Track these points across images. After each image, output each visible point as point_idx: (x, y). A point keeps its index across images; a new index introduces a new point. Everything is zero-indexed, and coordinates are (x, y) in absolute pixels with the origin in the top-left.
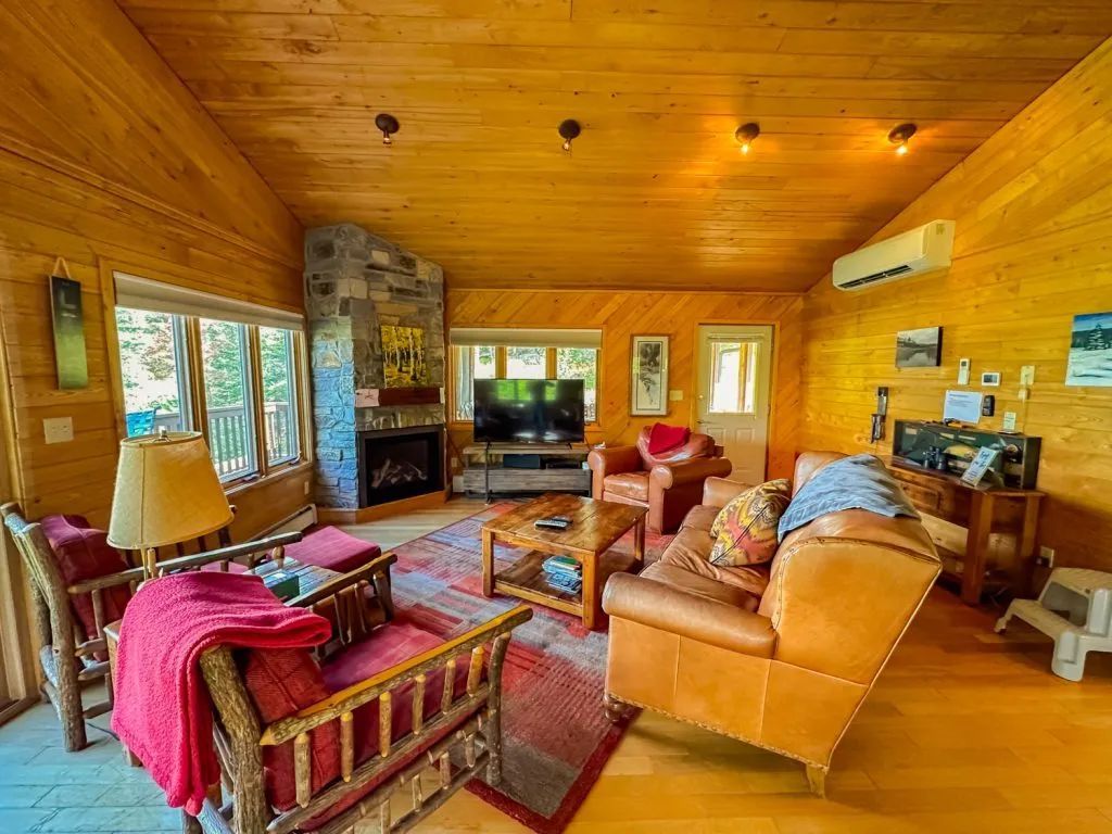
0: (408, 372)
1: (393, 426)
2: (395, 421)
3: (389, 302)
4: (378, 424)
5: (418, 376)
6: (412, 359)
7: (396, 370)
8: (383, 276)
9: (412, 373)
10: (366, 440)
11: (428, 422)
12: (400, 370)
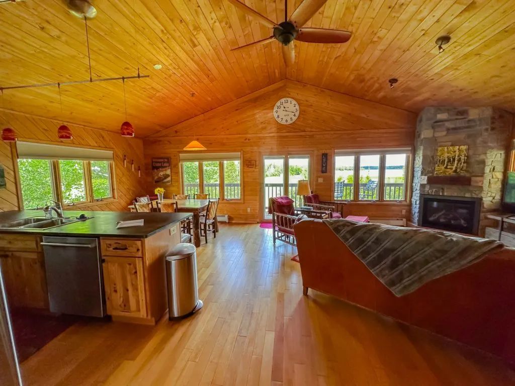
0: (451, 169)
1: (441, 194)
2: (443, 192)
3: (446, 136)
4: (432, 192)
5: (458, 170)
6: (456, 162)
7: (443, 168)
8: (444, 125)
9: (454, 169)
10: (425, 198)
11: (467, 195)
12: (446, 168)
